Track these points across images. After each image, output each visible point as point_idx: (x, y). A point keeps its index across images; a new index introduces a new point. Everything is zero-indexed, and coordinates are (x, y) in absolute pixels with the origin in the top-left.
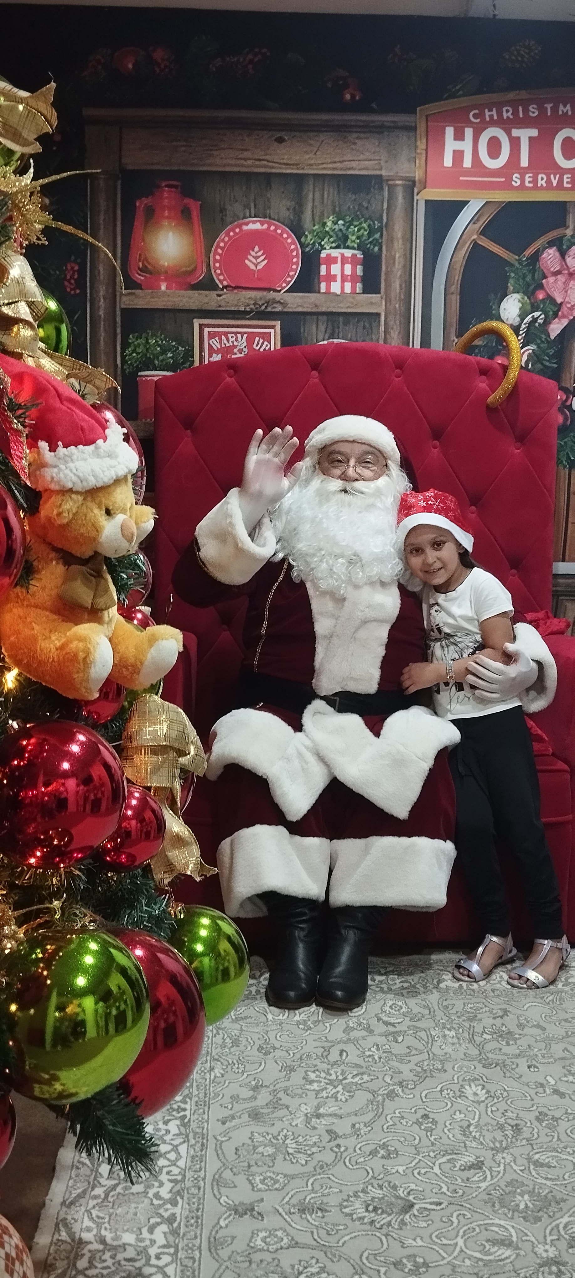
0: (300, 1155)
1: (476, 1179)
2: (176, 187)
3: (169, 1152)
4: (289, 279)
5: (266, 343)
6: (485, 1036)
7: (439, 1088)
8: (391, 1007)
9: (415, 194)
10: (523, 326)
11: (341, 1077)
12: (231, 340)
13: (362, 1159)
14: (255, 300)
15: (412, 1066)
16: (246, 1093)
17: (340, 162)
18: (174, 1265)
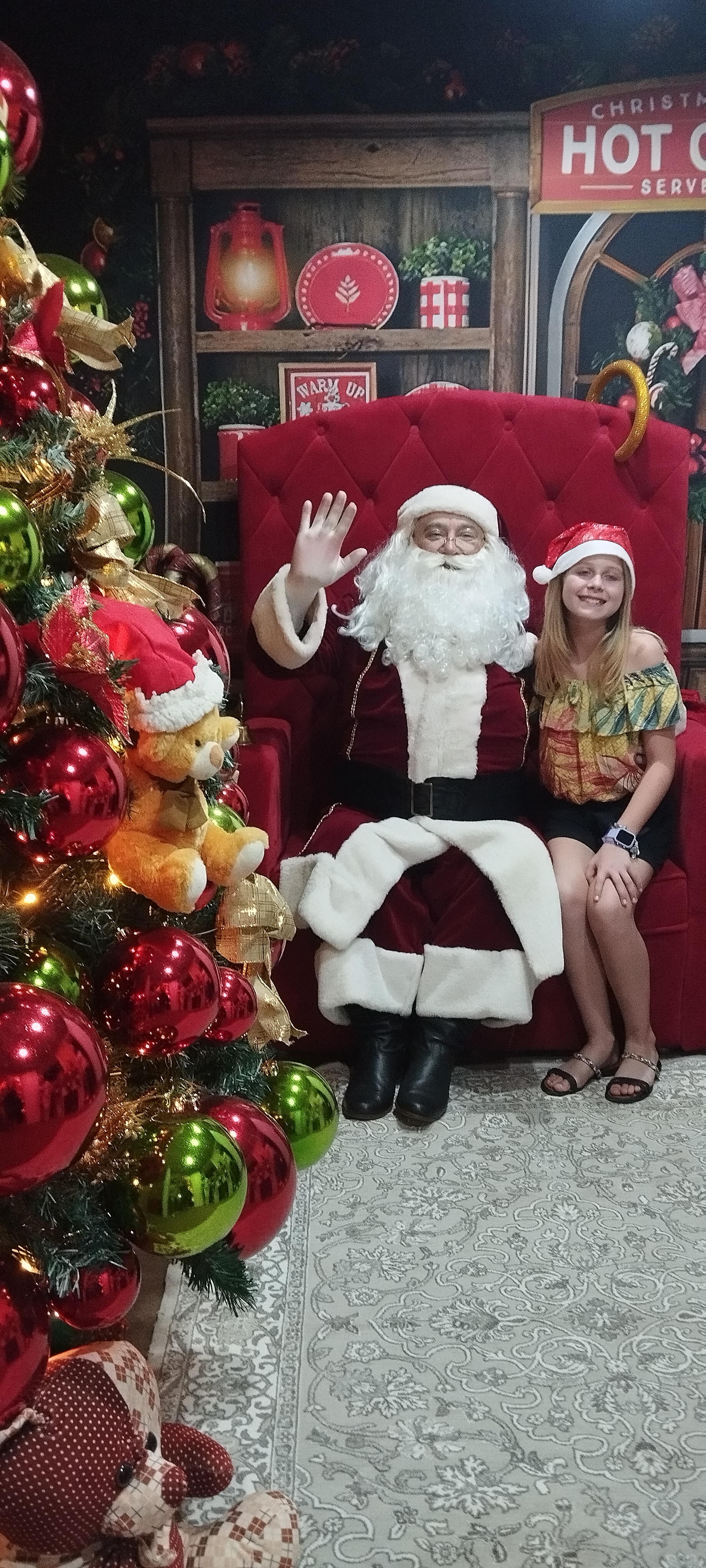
0: (394, 1272)
1: (559, 1297)
2: (255, 209)
3: (271, 1268)
4: (385, 313)
5: (360, 388)
6: (584, 1153)
7: (532, 1207)
8: (490, 1121)
9: (529, 207)
10: (653, 360)
11: (436, 1195)
12: (321, 386)
13: (453, 1277)
14: (348, 339)
15: (508, 1184)
16: (344, 1210)
17: (442, 173)
18: (276, 1373)
